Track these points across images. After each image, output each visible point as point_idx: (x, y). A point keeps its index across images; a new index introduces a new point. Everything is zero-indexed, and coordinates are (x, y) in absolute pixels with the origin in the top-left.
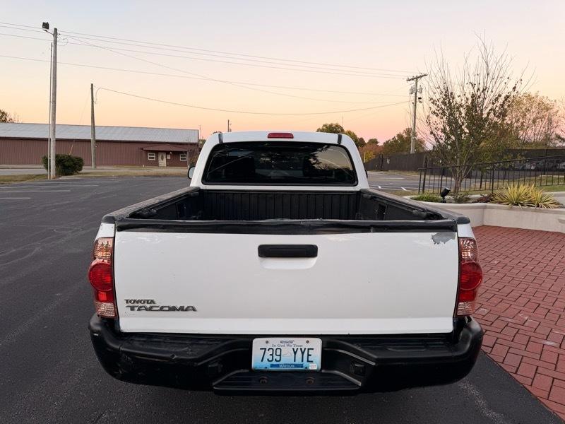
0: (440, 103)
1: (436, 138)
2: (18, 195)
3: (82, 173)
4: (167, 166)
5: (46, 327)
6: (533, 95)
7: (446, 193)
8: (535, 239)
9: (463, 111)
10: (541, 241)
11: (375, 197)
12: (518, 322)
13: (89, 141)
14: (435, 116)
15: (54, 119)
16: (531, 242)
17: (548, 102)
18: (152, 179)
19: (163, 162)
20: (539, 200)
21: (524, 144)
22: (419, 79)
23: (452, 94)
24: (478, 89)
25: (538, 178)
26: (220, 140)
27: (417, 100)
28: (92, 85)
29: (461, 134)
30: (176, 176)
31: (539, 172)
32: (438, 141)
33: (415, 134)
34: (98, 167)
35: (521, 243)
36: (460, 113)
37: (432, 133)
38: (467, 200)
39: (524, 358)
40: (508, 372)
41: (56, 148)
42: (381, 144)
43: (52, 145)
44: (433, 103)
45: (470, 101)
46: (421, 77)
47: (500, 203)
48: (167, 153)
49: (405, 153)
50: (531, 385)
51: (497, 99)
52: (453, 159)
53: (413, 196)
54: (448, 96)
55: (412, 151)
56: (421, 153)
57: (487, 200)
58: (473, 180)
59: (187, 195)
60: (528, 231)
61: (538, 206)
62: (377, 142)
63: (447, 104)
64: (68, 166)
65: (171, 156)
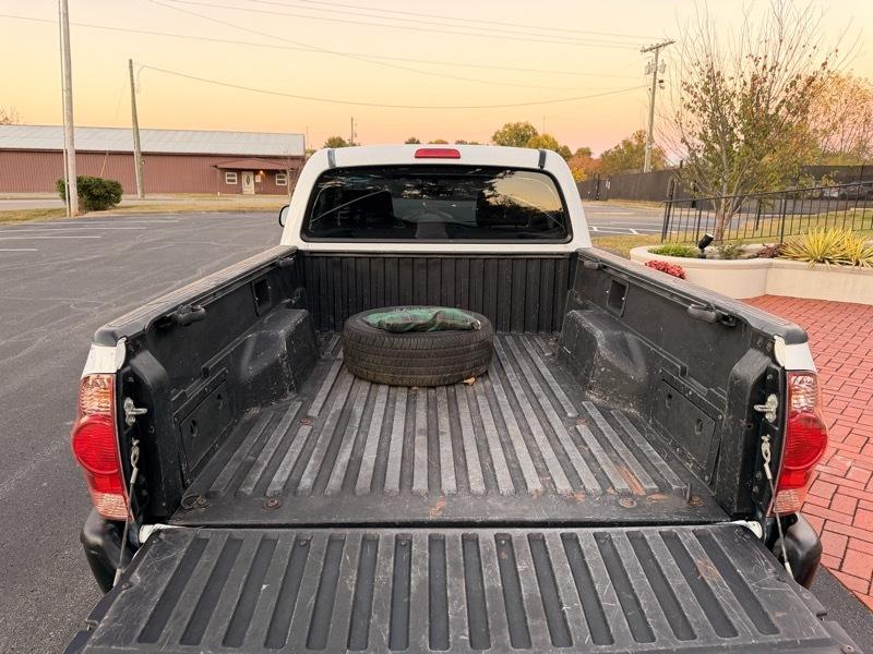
0: (698, 91)
1: (690, 149)
2: (16, 244)
3: (121, 207)
4: (256, 193)
5: (45, 484)
6: (843, 75)
7: (707, 241)
8: (852, 319)
9: (738, 105)
10: (861, 323)
11: (605, 267)
12: (835, 471)
13: (131, 154)
14: (690, 112)
15: (71, 119)
16: (844, 325)
17: (867, 87)
18: (231, 216)
19: (250, 188)
20: (858, 254)
21: (824, 155)
22: (660, 49)
23: (719, 74)
24: (765, 66)
25: (848, 213)
26: (331, 162)
27: (657, 84)
28: (131, 61)
29: (732, 142)
30: (270, 212)
31: (851, 203)
32: (693, 154)
33: (651, 140)
34: (146, 197)
35: (829, 327)
36: (732, 107)
37: (683, 141)
38: (739, 254)
39: (852, 541)
40: (826, 568)
41: (78, 167)
42: (596, 155)
43: (71, 160)
44: (687, 90)
45: (749, 86)
46: (664, 45)
47: (794, 258)
48: (256, 172)
49: (636, 171)
50: (868, 594)
51: (793, 84)
52: (716, 183)
53: (652, 247)
54: (713, 77)
55: (647, 168)
56: (661, 172)
57: (774, 253)
58: (743, 215)
59: (273, 264)
60: (838, 304)
61: (857, 264)
62: (590, 153)
63: (711, 92)
64: (98, 195)
65: (262, 178)
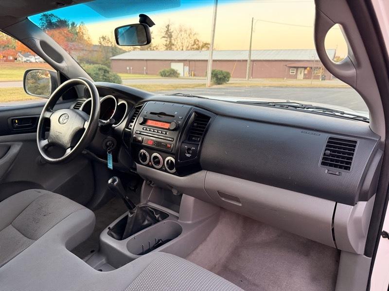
3: (229, 84)
4: (304, 79)
19: (301, 76)
28: (253, 18)
48: (305, 68)
64: (220, 78)
65: (308, 71)
